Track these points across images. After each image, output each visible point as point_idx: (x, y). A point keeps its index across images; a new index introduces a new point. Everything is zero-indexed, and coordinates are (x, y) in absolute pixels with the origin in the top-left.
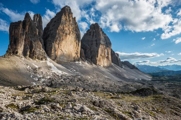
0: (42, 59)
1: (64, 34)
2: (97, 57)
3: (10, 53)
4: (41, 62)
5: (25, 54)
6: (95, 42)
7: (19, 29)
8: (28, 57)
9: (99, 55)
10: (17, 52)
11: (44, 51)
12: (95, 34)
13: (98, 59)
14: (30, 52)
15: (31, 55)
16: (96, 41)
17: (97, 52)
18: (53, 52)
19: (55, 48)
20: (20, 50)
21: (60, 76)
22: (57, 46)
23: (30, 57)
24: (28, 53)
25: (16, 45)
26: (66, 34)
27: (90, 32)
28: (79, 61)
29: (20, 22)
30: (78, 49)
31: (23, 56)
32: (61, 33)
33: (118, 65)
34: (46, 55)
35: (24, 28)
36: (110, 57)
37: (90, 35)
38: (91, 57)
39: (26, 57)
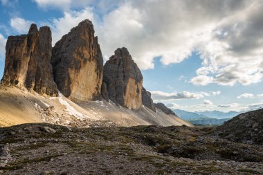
0: (51, 95)
1: (83, 60)
2: (125, 95)
3: (7, 82)
4: (51, 98)
5: (28, 85)
6: (122, 74)
7: (23, 47)
8: (32, 89)
9: (127, 93)
10: (17, 82)
11: (54, 83)
12: (122, 63)
13: (125, 98)
14: (34, 81)
15: (37, 87)
16: (124, 72)
17: (125, 88)
18: (66, 84)
19: (69, 79)
20: (21, 79)
22: (72, 76)
23: (35, 89)
24: (33, 85)
25: (16, 71)
26: (85, 60)
27: (115, 60)
30: (99, 82)
31: (25, 89)
33: (151, 109)
34: (57, 89)
35: (29, 46)
36: (140, 95)
37: (115, 63)
38: (115, 95)
39: (29, 90)
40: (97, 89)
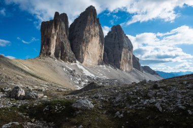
0: (72, 62)
1: (91, 36)
2: (121, 60)
3: (44, 54)
4: (72, 64)
5: (56, 55)
6: (118, 45)
10: (50, 54)
11: (73, 53)
12: (117, 37)
13: (121, 62)
14: (61, 54)
16: (119, 43)
17: (121, 56)
18: (81, 54)
19: (82, 50)
20: (53, 51)
22: (84, 48)
23: (61, 58)
25: (49, 46)
27: (112, 35)
28: (102, 64)
29: (52, 21)
30: (101, 51)
31: (55, 58)
32: (88, 35)
33: (140, 70)
34: (75, 58)
36: (132, 60)
37: (112, 37)
38: (113, 61)
39: (58, 59)
40: (100, 56)
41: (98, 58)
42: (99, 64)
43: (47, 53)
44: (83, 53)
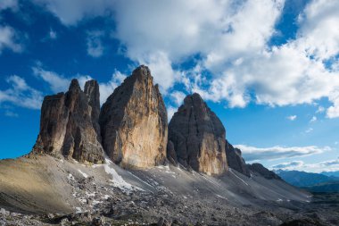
0: (95, 162)
1: (138, 115)
2: (200, 156)
3: (39, 150)
4: (94, 166)
5: (65, 151)
6: (195, 128)
7: (59, 107)
8: (70, 157)
9: (203, 153)
10: (51, 149)
11: (100, 146)
12: (193, 114)
13: (201, 160)
14: (75, 149)
15: (77, 154)
16: (197, 125)
17: (200, 146)
18: (116, 147)
19: (120, 140)
20: (58, 143)
21: (128, 193)
22: (124, 136)
23: (74, 157)
24: (72, 151)
25: (51, 136)
26: (141, 115)
27: (185, 110)
28: (164, 164)
29: (61, 94)
30: (162, 141)
31: (62, 156)
32: (132, 113)
33: (242, 172)
34: (103, 154)
35: (67, 104)
36: (224, 155)
37: (185, 115)
38: (186, 157)
39: (66, 158)
40: (160, 150)
41: (155, 152)
42: (156, 165)
43: (45, 149)
44: (121, 145)
